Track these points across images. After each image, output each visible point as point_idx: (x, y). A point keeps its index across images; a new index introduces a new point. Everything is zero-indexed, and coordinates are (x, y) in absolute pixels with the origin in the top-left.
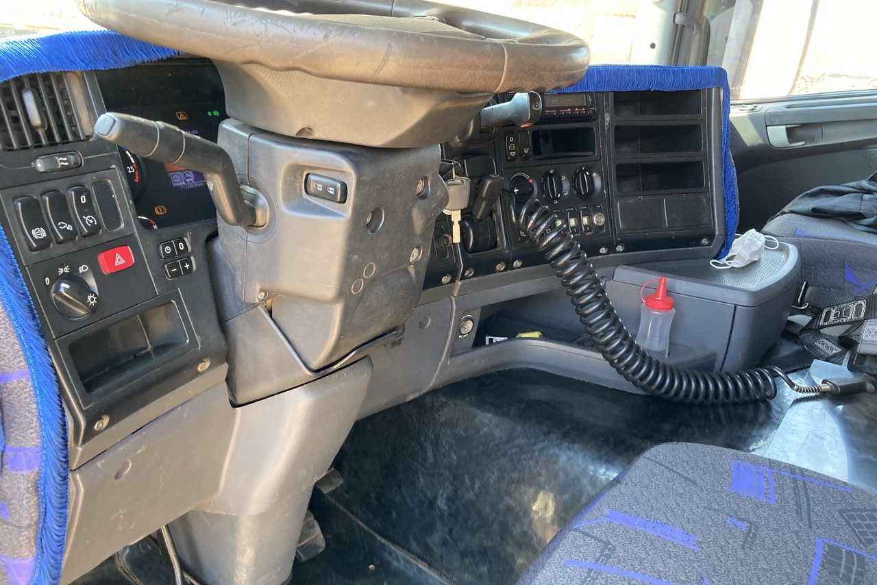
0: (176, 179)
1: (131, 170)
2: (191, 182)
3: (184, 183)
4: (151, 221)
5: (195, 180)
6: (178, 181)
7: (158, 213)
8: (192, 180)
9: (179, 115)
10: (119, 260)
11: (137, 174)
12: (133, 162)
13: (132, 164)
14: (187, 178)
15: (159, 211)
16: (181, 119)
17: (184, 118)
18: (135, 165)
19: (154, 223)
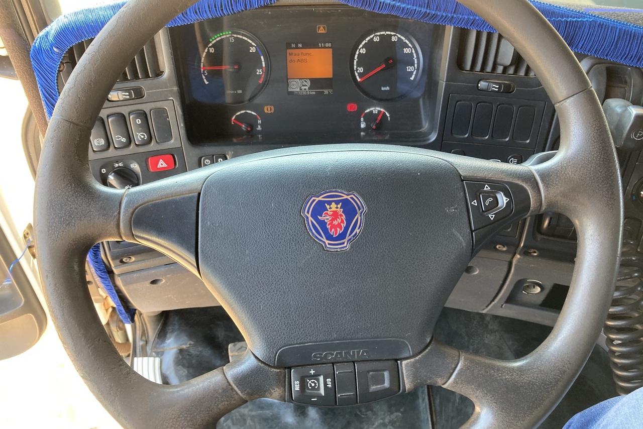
0: (293, 85)
1: (260, 72)
2: (305, 89)
3: (298, 90)
4: (258, 117)
5: (309, 89)
6: (295, 87)
7: (266, 111)
8: (307, 88)
9: (319, 28)
10: (162, 164)
11: (263, 76)
12: (264, 65)
13: (261, 67)
14: (303, 86)
15: (268, 110)
16: (320, 32)
17: (324, 32)
18: (264, 69)
19: (260, 118)
